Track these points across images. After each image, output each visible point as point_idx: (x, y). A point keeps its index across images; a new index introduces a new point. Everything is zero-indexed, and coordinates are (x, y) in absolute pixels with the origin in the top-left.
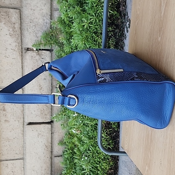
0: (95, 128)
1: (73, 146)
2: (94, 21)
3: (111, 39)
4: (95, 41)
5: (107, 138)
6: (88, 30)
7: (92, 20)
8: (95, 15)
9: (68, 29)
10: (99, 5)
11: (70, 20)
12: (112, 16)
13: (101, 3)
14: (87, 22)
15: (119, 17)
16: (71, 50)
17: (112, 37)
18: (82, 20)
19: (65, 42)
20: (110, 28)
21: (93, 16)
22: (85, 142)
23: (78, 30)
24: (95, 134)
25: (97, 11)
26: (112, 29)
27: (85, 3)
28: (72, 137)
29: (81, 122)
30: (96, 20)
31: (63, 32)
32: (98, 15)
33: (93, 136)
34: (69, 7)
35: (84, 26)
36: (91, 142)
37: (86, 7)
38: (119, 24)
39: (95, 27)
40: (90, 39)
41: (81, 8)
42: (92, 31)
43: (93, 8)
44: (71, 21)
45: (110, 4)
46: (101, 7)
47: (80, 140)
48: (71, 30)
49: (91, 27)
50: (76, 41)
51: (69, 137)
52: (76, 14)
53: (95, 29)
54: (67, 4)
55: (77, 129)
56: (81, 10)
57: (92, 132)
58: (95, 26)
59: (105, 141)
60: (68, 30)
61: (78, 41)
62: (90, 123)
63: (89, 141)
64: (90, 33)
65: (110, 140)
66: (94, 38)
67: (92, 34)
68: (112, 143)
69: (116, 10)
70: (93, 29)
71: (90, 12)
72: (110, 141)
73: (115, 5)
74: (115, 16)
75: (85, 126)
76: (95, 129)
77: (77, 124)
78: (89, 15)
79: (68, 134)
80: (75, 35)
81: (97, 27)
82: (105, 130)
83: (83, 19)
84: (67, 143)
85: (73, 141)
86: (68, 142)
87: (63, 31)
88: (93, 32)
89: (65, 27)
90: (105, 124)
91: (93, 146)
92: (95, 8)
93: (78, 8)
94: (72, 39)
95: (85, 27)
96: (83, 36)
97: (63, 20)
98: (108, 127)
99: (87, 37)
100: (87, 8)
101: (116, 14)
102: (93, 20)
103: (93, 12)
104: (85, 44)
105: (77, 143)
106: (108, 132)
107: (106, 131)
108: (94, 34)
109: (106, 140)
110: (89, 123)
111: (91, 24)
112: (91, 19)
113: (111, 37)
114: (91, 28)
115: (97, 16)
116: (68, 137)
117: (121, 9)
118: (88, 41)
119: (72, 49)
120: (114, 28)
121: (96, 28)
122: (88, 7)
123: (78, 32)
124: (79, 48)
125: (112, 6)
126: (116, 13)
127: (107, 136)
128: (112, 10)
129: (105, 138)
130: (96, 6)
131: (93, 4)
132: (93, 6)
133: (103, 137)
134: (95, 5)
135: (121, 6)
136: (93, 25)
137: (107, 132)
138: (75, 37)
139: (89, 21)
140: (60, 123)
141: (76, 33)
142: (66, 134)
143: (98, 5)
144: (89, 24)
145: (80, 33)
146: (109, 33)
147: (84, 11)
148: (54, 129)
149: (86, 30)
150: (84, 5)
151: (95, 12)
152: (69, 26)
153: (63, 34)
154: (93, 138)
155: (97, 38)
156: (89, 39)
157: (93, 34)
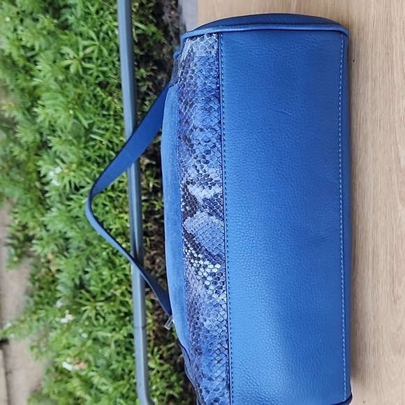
0: (128, 346)
1: (71, 401)
2: (96, 52)
3: (149, 100)
4: (103, 107)
5: (164, 371)
6: (83, 78)
7: (88, 50)
8: (98, 37)
9: (26, 80)
10: (105, 8)
11: (29, 54)
12: (143, 37)
13: (111, 4)
14: (76, 56)
15: (163, 40)
16: (38, 137)
17: (151, 93)
18: (63, 52)
19: (19, 116)
20: (142, 70)
21: (92, 39)
22: (104, 388)
23: (52, 81)
24: (128, 364)
25: (102, 24)
26: (149, 74)
27: (66, 6)
28: (65, 378)
29: (85, 336)
30: (101, 51)
31: (12, 90)
32: (106, 36)
33: (123, 370)
34: (22, 21)
35: (67, 68)
36: (120, 389)
37: (69, 17)
38: (166, 60)
39: (100, 69)
40: (90, 103)
41: (55, 21)
42: (92, 80)
43: (89, 17)
44: (33, 57)
45: (135, 7)
46: (111, 13)
47: (88, 384)
48: (33, 83)
49: (90, 69)
50: (50, 111)
51: (56, 378)
52: (44, 36)
53: (101, 75)
54: (15, 10)
55: (77, 358)
56: (57, 26)
57: (120, 358)
58: (100, 66)
59: (158, 380)
60: (24, 84)
61: (56, 110)
62: (112, 337)
63: (115, 385)
64: (87, 87)
65: (171, 374)
66: (100, 99)
67: (92, 88)
68: (178, 380)
69: (152, 22)
70: (95, 74)
71: (81, 29)
72: (174, 378)
73: (150, 8)
74: (152, 37)
75: (97, 347)
76: (127, 349)
77: (76, 341)
78: (79, 38)
79: (53, 370)
80: (45, 95)
81: (105, 69)
82: (156, 349)
83: (66, 50)
84: (53, 397)
85: (70, 387)
86: (54, 393)
87: (11, 87)
88: (95, 84)
89: (16, 75)
90: (154, 331)
91: (127, 397)
92: (95, 16)
93: (46, 21)
94: (37, 107)
95: (72, 70)
96: (68, 97)
97: (7, 56)
98: (164, 338)
99: (79, 98)
100: (71, 19)
101: (153, 33)
102: (93, 52)
103: (89, 28)
104: (76, 118)
105: (79, 393)
106: (163, 352)
107: (159, 350)
108: (98, 89)
109: (162, 377)
110: (109, 335)
111: (89, 62)
112: (85, 47)
113: (148, 95)
114: (90, 72)
115: (104, 39)
116: (53, 380)
117: (166, 18)
118: (83, 108)
119: (41, 134)
120: (153, 70)
121: (104, 73)
122: (76, 18)
123: (54, 86)
124: (62, 131)
125: (141, 12)
126: (153, 28)
127: (161, 365)
128: (141, 22)
129: (158, 372)
130: (97, 12)
131: (88, 7)
132: (89, 14)
133: (153, 369)
134: (93, 10)
135: (166, 10)
136: (93, 63)
137: (160, 352)
138: (48, 100)
139: (81, 54)
140: (27, 342)
141: (48, 90)
142: (48, 371)
143: (102, 9)
144: (83, 63)
145: (59, 88)
146: (140, 84)
147: (65, 27)
148: (11, 361)
149: (76, 78)
150: (63, 11)
151: (95, 29)
152: (28, 72)
153: (12, 95)
154: (126, 377)
155: (110, 98)
156: (87, 104)
157: (95, 89)
